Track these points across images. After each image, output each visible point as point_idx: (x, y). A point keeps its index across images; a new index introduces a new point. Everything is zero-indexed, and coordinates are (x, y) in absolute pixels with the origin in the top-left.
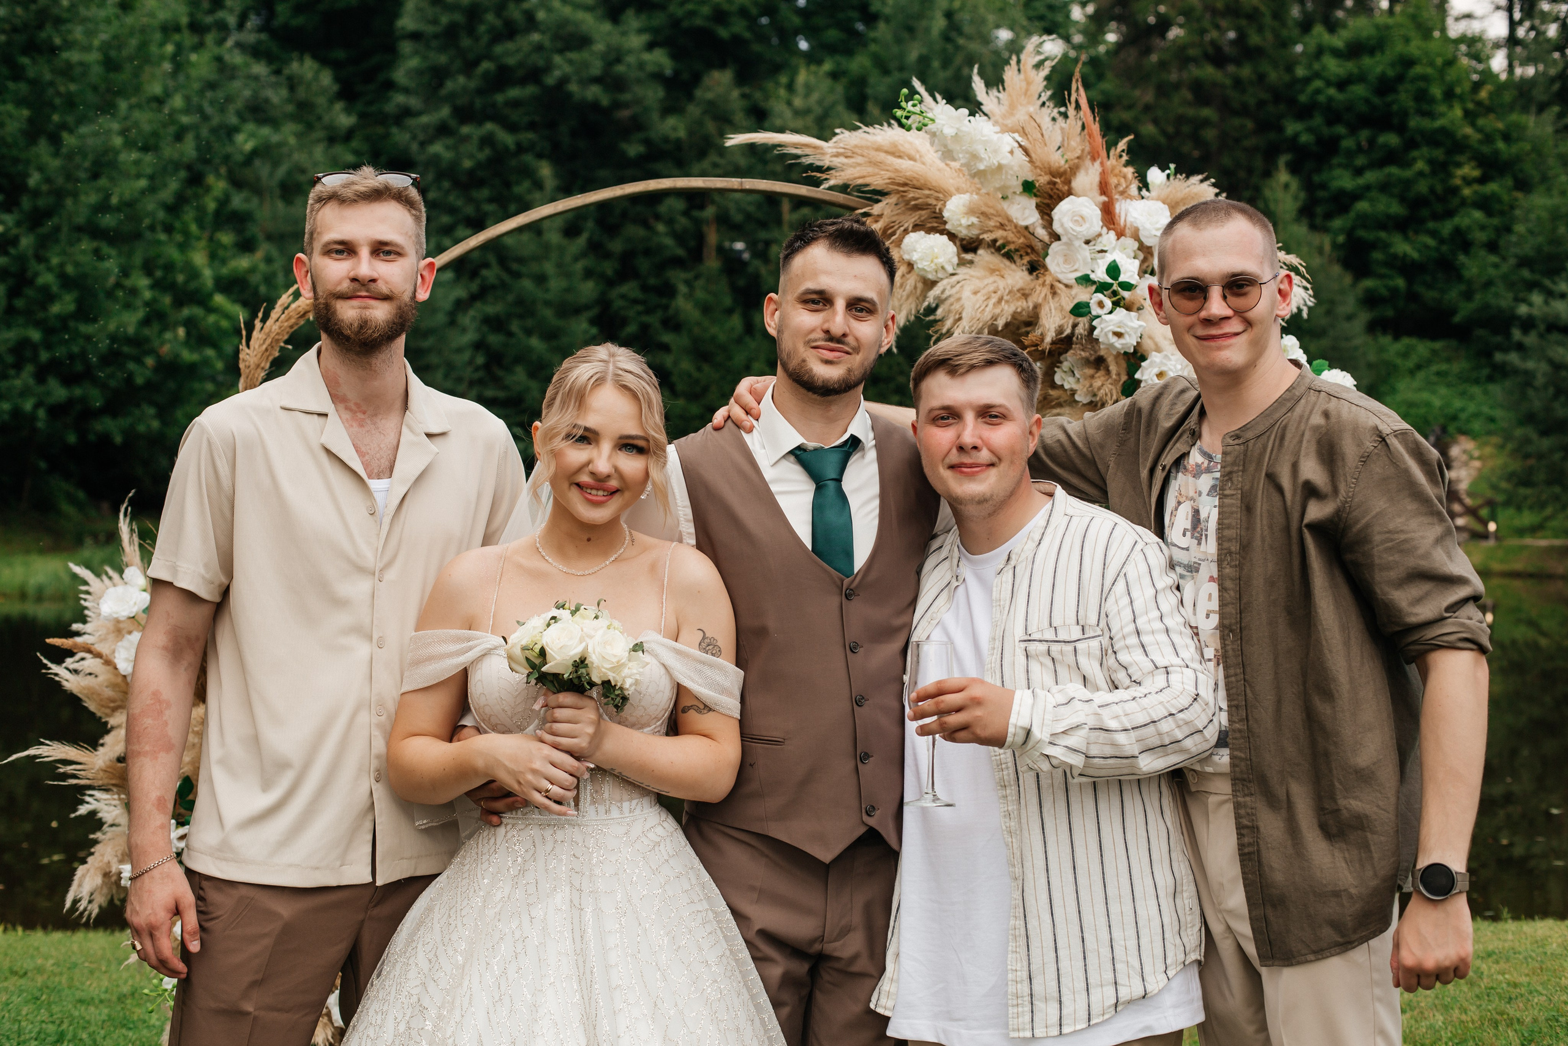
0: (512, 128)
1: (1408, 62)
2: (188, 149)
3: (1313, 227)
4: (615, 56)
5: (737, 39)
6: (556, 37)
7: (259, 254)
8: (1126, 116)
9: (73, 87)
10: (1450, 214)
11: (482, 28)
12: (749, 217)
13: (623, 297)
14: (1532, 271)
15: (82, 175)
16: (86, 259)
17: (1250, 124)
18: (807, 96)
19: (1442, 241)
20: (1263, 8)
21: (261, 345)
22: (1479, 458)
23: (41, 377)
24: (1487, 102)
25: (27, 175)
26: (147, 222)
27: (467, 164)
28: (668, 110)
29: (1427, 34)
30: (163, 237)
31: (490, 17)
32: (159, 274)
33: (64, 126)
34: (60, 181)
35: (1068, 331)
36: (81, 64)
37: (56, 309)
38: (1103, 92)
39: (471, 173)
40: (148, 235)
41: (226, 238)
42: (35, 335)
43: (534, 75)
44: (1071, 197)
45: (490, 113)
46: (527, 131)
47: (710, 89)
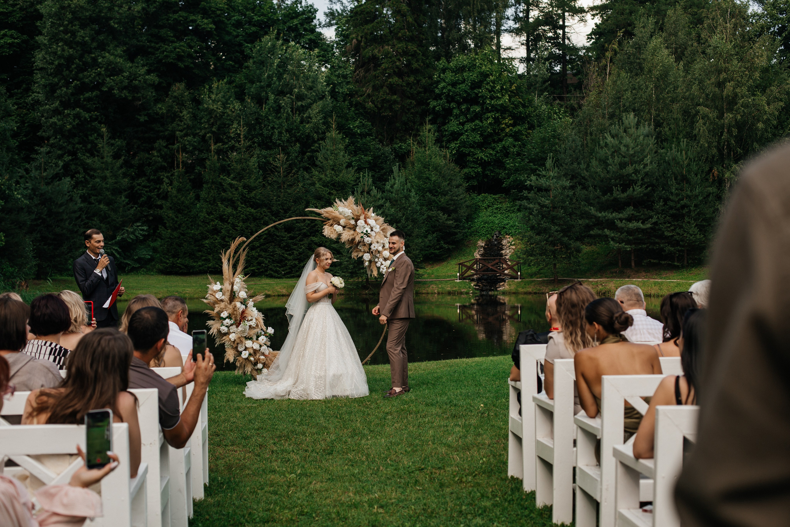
0: (88, 111)
3: (441, 147)
4: (133, 77)
5: (187, 68)
6: (107, 70)
8: (360, 99)
10: (501, 140)
11: (73, 66)
12: (195, 148)
13: (139, 185)
14: (535, 165)
17: (414, 101)
18: (218, 94)
19: (497, 152)
20: (418, 51)
22: (514, 245)
24: (515, 91)
27: (68, 127)
28: (157, 101)
31: (77, 61)
35: (360, 240)
38: (349, 89)
39: (70, 130)
43: (98, 86)
44: (360, 220)
45: (77, 104)
46: (94, 111)
47: (175, 91)
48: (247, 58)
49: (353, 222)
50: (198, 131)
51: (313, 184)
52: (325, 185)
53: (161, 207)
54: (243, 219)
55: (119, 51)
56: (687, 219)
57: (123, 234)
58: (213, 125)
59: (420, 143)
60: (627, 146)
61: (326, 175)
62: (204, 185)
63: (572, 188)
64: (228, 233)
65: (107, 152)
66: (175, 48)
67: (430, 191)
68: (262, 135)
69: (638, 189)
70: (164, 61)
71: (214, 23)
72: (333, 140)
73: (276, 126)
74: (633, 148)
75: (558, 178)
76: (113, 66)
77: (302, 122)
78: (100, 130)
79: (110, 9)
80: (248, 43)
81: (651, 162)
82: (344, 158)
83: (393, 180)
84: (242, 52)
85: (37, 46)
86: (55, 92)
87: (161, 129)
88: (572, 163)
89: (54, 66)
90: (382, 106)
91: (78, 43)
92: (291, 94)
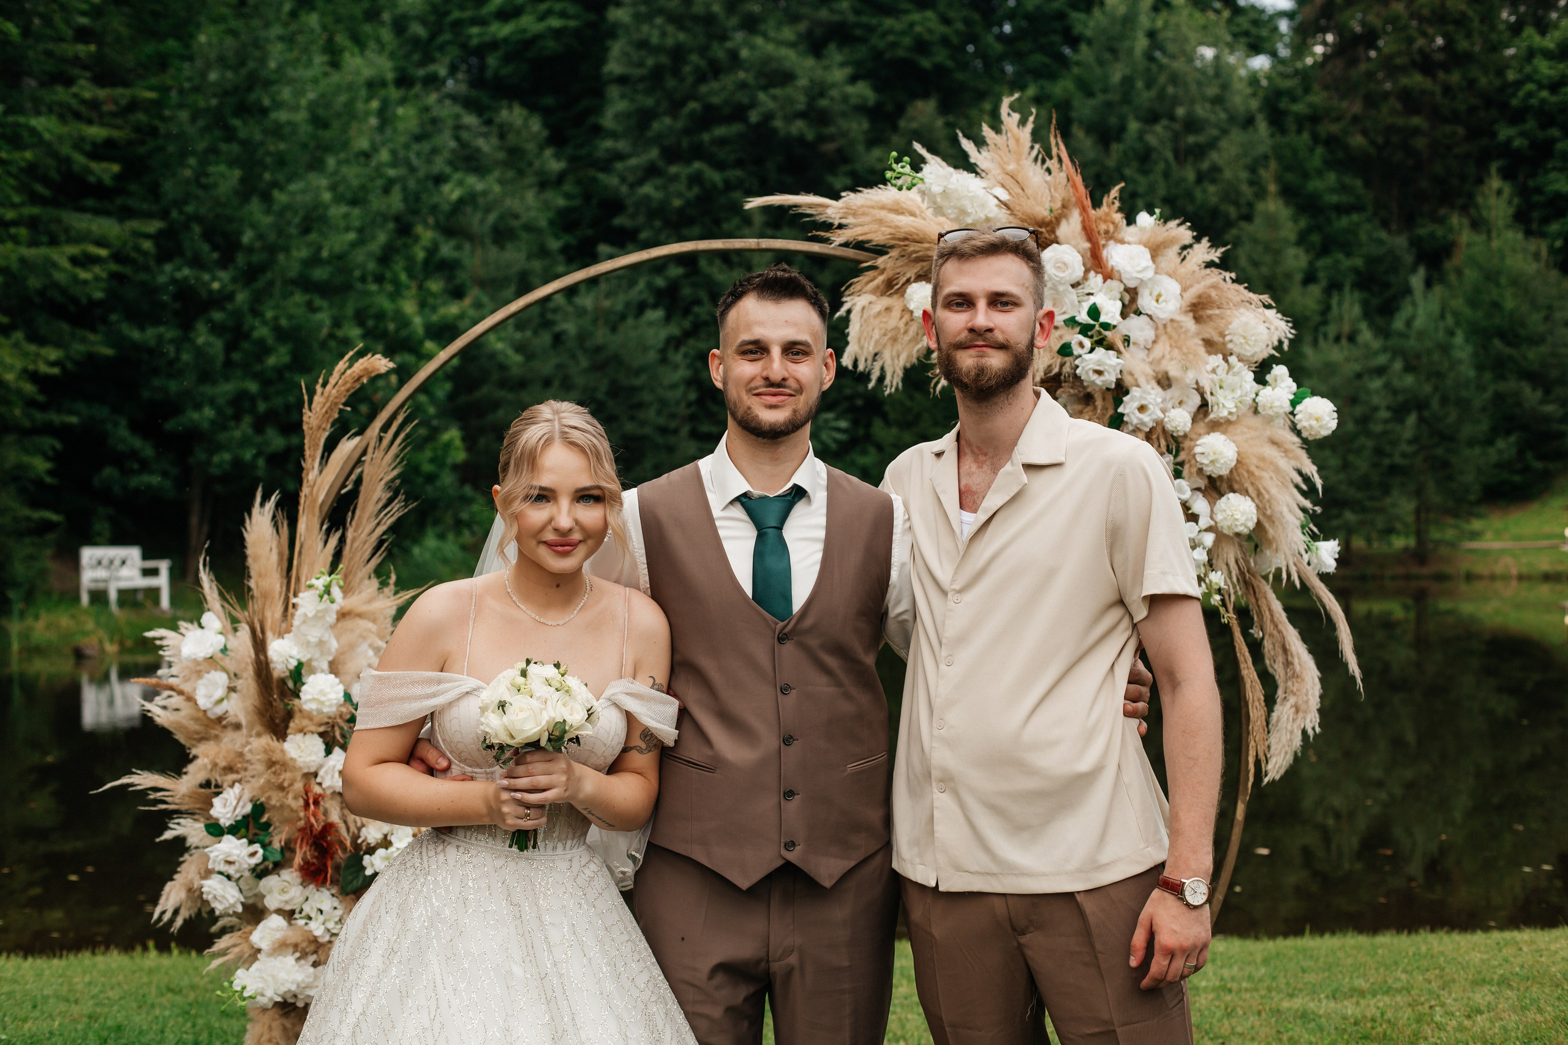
0: (719, 166)
2: (396, 201)
3: (1528, 233)
4: (818, 90)
5: (939, 69)
6: (760, 74)
7: (467, 301)
8: (1334, 128)
9: (282, 146)
11: (687, 69)
15: (293, 231)
16: (299, 311)
17: (1461, 131)
21: (322, 408)
23: (259, 427)
25: (240, 233)
26: (357, 273)
27: (677, 203)
30: (374, 287)
31: (694, 58)
32: (371, 323)
33: (275, 184)
34: (272, 237)
35: (1056, 370)
36: (289, 123)
37: (272, 361)
38: (1310, 105)
39: (680, 211)
40: (359, 286)
41: (435, 286)
42: (253, 387)
43: (738, 113)
44: (1055, 245)
45: (698, 152)
47: (914, 120)
48: (1074, 41)
55: (788, 33)
59: (1478, 224)
66: (912, 25)
67: (1502, 335)
72: (1272, 222)
73: (1141, 190)
76: (773, 66)
77: (1200, 179)
80: (1076, 12)
82: (1296, 259)
83: (1410, 310)
84: (1066, 31)
85: (612, 32)
89: (644, 71)
90: (1387, 142)
91: (696, 19)
92: (1172, 118)
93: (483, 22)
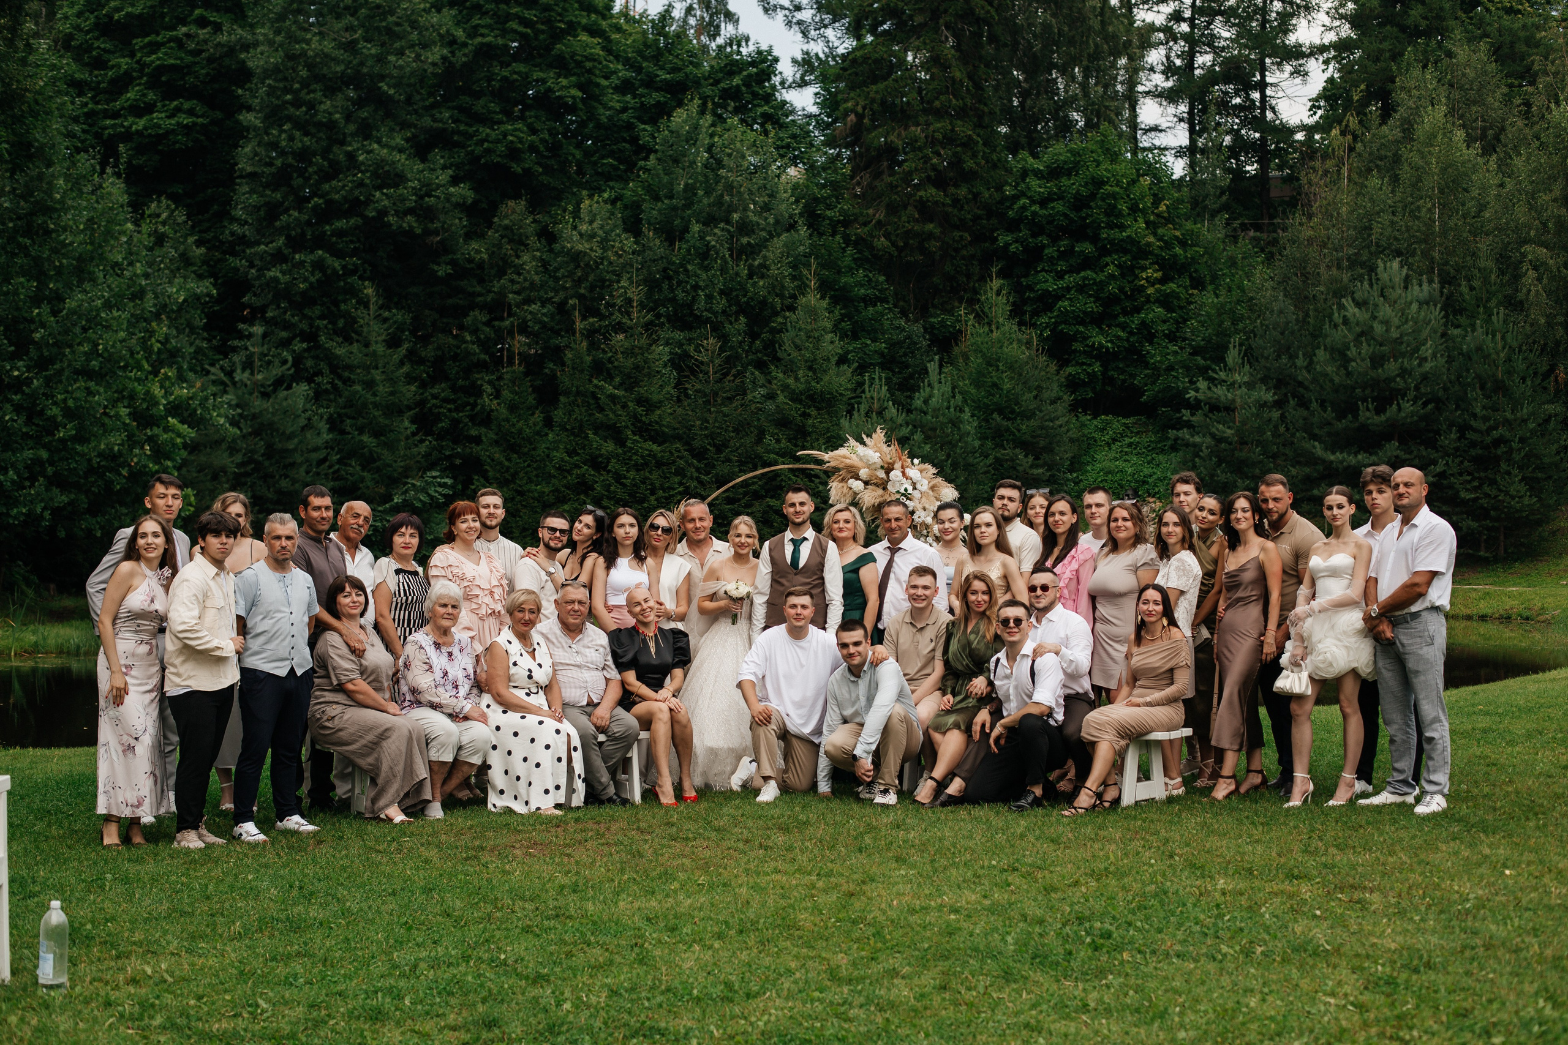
0: (338, 254)
1: (1099, 183)
3: (1021, 324)
4: (427, 190)
5: (527, 172)
6: (375, 175)
8: (862, 231)
10: (1138, 310)
11: (312, 169)
12: (544, 326)
13: (435, 397)
14: (1205, 359)
16: (81, 395)
17: (966, 235)
18: (591, 222)
19: (1131, 333)
20: (975, 137)
23: (48, 486)
24: (1165, 215)
25: (32, 331)
27: (301, 286)
28: (468, 236)
29: (1115, 157)
31: (318, 160)
34: (60, 335)
37: (60, 434)
38: (842, 212)
39: (303, 293)
43: (354, 206)
44: (894, 470)
45: (320, 242)
46: (351, 257)
47: (506, 216)
48: (645, 151)
49: (882, 474)
50: (551, 294)
51: (771, 396)
52: (795, 397)
53: (477, 440)
54: (636, 465)
55: (398, 140)
56: (1504, 466)
57: (406, 492)
58: (579, 282)
59: (981, 317)
60: (1386, 323)
61: (797, 379)
62: (562, 399)
63: (1279, 404)
64: (608, 491)
65: (377, 333)
66: (505, 135)
67: (1000, 411)
68: (674, 300)
69: (1408, 407)
70: (483, 161)
71: (580, 87)
72: (812, 312)
73: (701, 284)
74: (1398, 327)
75: (1250, 386)
76: (387, 168)
77: (750, 276)
78: (361, 291)
79: (380, 59)
80: (644, 123)
81: (1434, 355)
82: (831, 345)
83: (928, 390)
84: (634, 140)
85: (240, 133)
86: (277, 218)
87: (478, 289)
88: (1279, 357)
89: (273, 170)
90: (906, 244)
91: (320, 124)
92: (728, 222)
93: (115, 115)
